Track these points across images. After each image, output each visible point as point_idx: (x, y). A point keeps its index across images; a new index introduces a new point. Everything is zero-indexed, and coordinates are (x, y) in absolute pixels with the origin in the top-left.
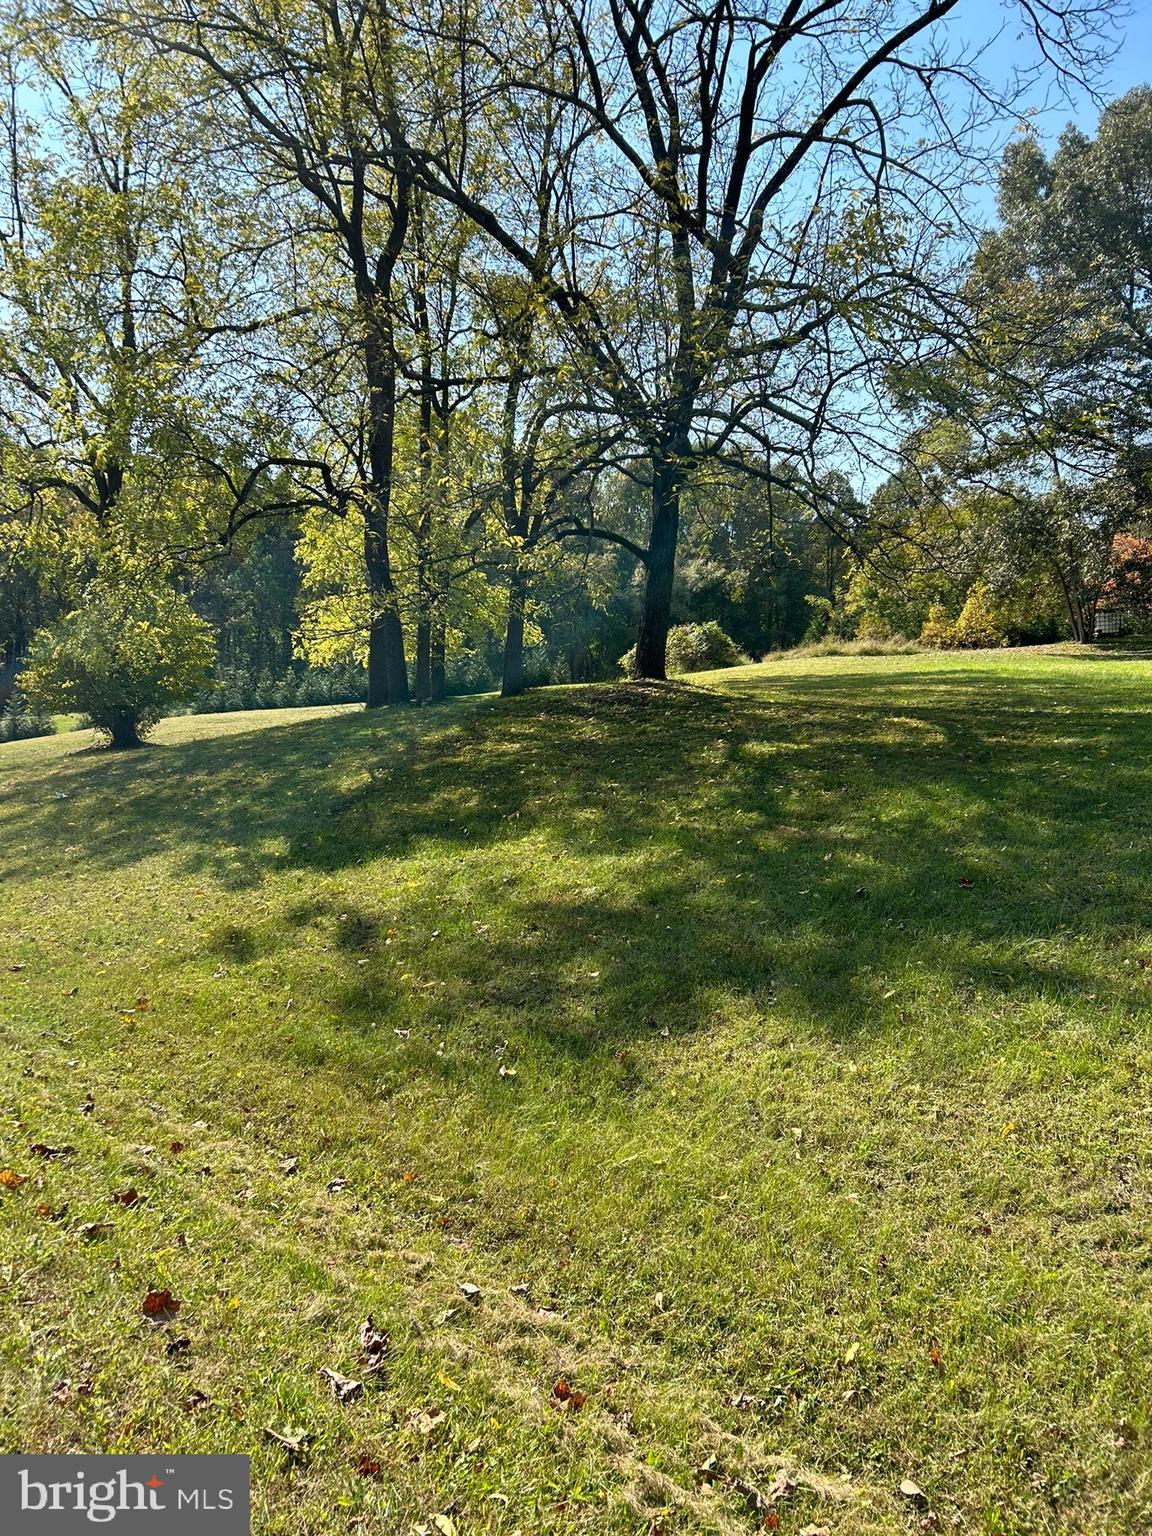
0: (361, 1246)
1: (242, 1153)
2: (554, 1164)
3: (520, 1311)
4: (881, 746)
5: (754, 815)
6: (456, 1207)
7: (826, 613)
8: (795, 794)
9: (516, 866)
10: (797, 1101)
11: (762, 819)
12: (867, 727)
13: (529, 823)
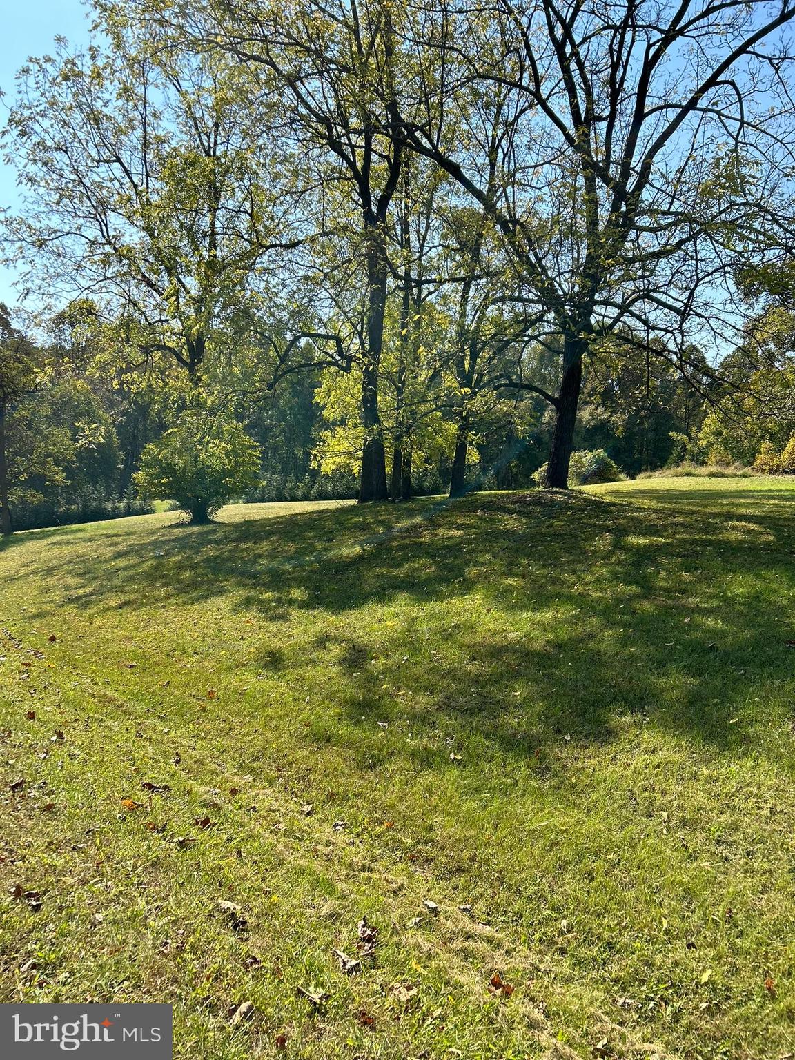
0: (356, 868)
1: (276, 799)
2: (488, 823)
3: (466, 923)
4: (727, 542)
5: (633, 588)
6: (420, 847)
7: (684, 445)
8: (663, 573)
9: (460, 615)
10: (664, 792)
11: (639, 590)
12: (715, 529)
13: (468, 587)
